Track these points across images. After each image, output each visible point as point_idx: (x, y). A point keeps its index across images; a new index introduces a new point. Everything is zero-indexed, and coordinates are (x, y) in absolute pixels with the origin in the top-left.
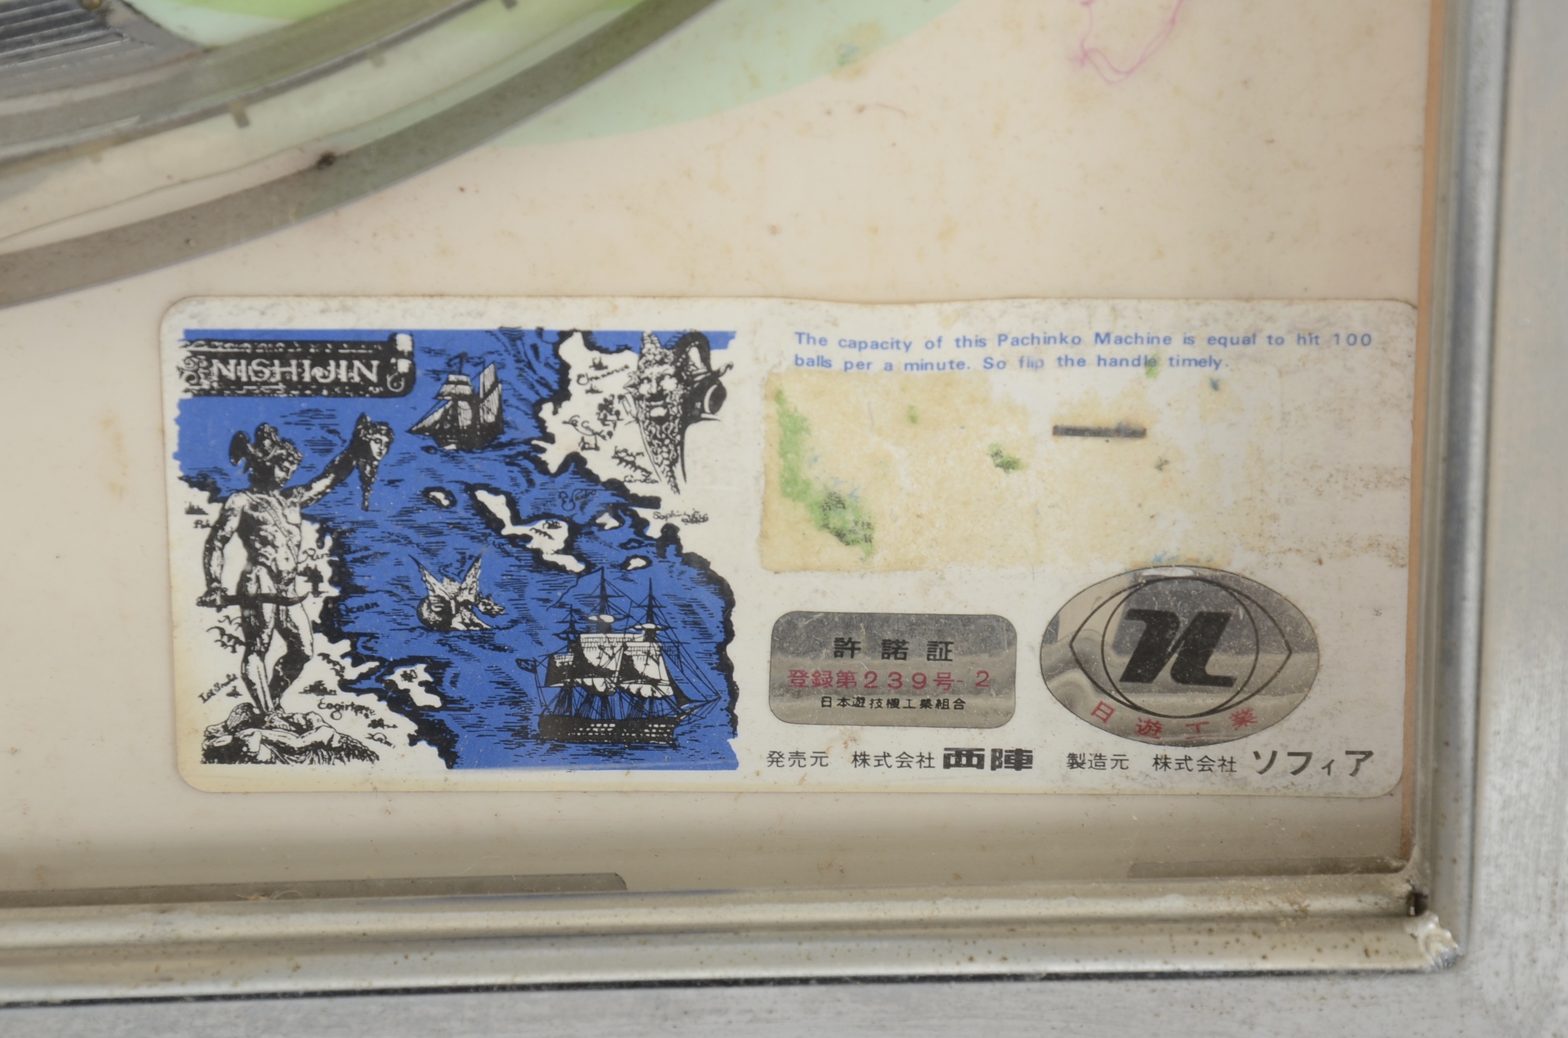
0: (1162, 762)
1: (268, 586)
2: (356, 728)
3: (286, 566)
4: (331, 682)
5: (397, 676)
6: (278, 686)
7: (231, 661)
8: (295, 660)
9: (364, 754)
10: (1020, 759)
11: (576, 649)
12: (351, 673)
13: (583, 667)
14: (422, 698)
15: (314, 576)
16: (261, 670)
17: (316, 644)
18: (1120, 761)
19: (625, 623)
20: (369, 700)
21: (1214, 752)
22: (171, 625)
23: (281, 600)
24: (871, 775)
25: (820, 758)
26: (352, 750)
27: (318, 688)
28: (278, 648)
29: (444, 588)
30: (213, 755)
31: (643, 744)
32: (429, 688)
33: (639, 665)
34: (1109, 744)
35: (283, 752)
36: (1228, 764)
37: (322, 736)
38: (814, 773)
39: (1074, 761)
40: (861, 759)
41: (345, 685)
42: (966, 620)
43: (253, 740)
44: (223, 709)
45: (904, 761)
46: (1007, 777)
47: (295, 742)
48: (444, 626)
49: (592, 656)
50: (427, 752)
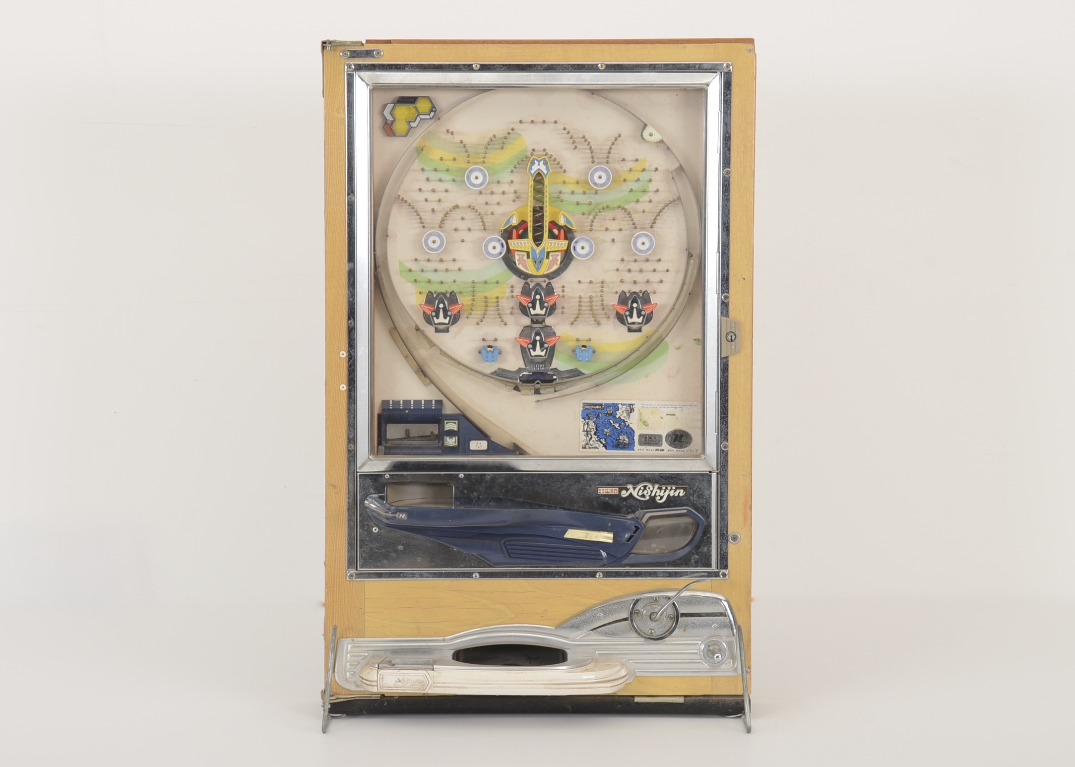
0: (677, 451)
1: (589, 430)
2: (597, 445)
3: (591, 428)
4: (595, 440)
5: (601, 440)
6: (590, 441)
7: (585, 438)
8: (591, 438)
9: (598, 448)
10: (663, 450)
11: (619, 437)
12: (597, 439)
13: (619, 439)
14: (604, 442)
15: (594, 429)
16: (588, 439)
17: (593, 436)
18: (673, 450)
19: (624, 434)
20: (598, 442)
21: (682, 449)
22: (579, 433)
23: (590, 431)
24: (648, 452)
25: (643, 450)
26: (596, 448)
27: (593, 441)
28: (590, 436)
29: (606, 430)
30: (583, 448)
31: (625, 448)
32: (605, 441)
33: (625, 439)
34: (672, 448)
35: (590, 448)
36: (684, 451)
37: (593, 446)
38: (643, 452)
39: (668, 450)
40: (647, 450)
41: (596, 441)
42: (658, 435)
43: (587, 446)
44: (584, 443)
45: (651, 450)
46: (662, 452)
47: (591, 447)
48: (606, 435)
49: (621, 438)
50: (604, 448)
